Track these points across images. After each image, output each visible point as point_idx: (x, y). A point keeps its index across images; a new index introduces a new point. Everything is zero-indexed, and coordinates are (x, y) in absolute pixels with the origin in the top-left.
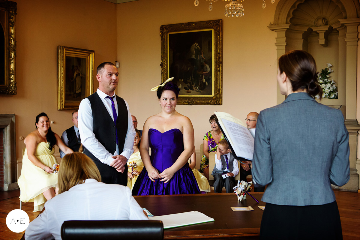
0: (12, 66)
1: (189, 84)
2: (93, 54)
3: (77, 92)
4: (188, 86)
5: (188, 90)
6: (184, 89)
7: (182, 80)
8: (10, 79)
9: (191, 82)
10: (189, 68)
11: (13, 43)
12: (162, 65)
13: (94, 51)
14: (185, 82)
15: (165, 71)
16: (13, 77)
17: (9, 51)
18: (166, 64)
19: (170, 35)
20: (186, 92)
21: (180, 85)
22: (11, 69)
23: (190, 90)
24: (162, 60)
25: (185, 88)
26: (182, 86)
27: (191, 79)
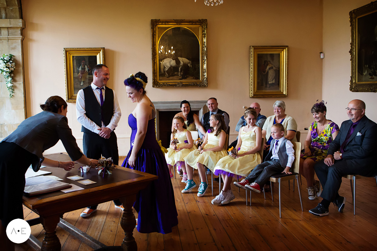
0: (205, 66)
1: (373, 70)
2: (287, 48)
3: (270, 83)
4: (372, 72)
5: (372, 76)
6: (369, 76)
7: (367, 66)
8: (203, 76)
9: (375, 67)
10: (373, 52)
11: (205, 50)
12: (351, 52)
13: (287, 46)
14: (370, 67)
15: (354, 58)
16: (206, 74)
17: (203, 56)
18: (354, 50)
19: (358, 19)
20: (370, 78)
21: (365, 71)
22: (204, 68)
23: (373, 75)
24: (351, 47)
25: (370, 74)
26: (367, 72)
27: (374, 64)
